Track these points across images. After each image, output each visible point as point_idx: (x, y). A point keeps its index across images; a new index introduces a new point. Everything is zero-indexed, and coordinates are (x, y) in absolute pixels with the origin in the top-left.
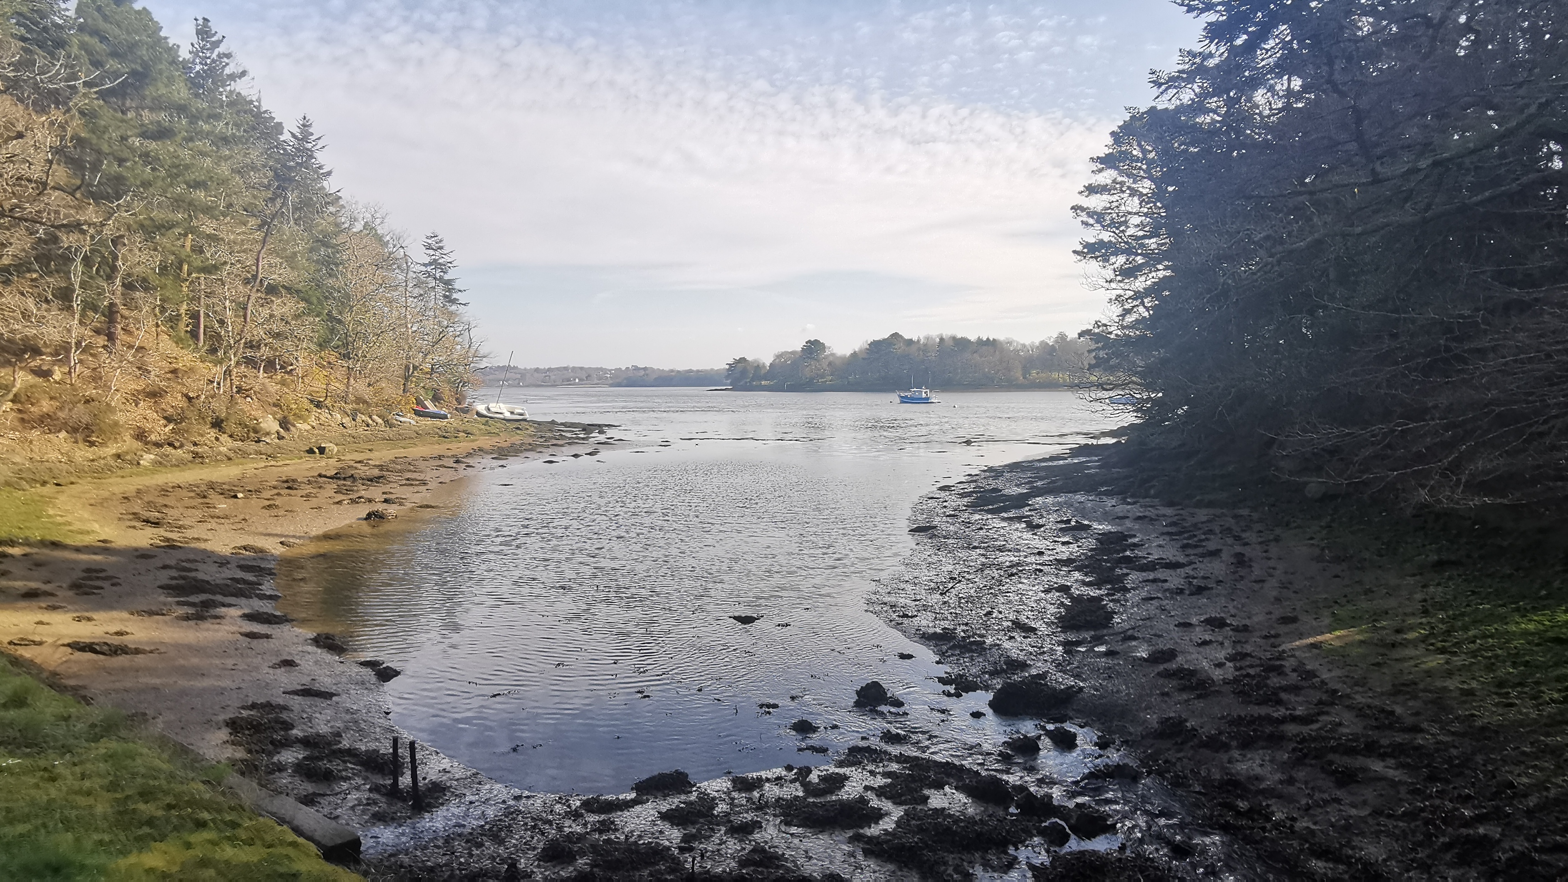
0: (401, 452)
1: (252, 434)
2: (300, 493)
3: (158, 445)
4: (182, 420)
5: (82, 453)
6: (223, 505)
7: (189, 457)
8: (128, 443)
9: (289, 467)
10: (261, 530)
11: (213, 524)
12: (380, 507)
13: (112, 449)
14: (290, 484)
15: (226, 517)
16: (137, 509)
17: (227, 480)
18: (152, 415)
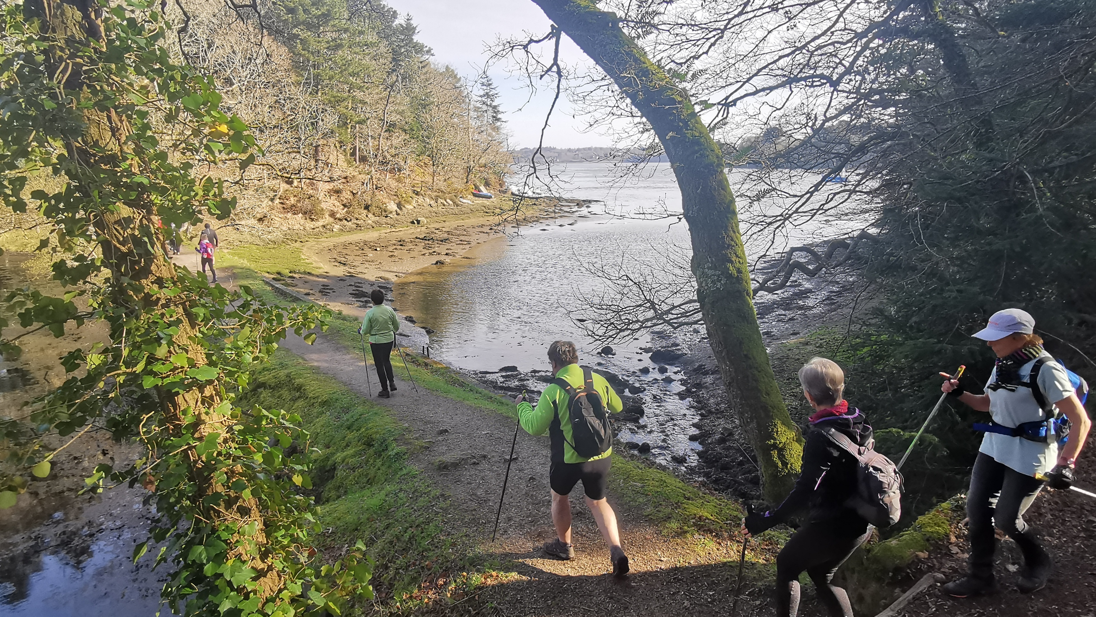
0: (461, 222)
1: (384, 213)
2: (406, 248)
3: (340, 220)
4: (351, 205)
5: (310, 225)
6: (371, 255)
7: (355, 226)
8: (327, 219)
9: (402, 233)
10: (387, 269)
11: (367, 265)
12: (442, 258)
13: (320, 223)
14: (402, 243)
15: (373, 261)
16: (335, 256)
17: (372, 240)
18: (337, 204)
